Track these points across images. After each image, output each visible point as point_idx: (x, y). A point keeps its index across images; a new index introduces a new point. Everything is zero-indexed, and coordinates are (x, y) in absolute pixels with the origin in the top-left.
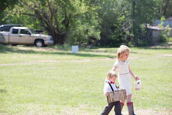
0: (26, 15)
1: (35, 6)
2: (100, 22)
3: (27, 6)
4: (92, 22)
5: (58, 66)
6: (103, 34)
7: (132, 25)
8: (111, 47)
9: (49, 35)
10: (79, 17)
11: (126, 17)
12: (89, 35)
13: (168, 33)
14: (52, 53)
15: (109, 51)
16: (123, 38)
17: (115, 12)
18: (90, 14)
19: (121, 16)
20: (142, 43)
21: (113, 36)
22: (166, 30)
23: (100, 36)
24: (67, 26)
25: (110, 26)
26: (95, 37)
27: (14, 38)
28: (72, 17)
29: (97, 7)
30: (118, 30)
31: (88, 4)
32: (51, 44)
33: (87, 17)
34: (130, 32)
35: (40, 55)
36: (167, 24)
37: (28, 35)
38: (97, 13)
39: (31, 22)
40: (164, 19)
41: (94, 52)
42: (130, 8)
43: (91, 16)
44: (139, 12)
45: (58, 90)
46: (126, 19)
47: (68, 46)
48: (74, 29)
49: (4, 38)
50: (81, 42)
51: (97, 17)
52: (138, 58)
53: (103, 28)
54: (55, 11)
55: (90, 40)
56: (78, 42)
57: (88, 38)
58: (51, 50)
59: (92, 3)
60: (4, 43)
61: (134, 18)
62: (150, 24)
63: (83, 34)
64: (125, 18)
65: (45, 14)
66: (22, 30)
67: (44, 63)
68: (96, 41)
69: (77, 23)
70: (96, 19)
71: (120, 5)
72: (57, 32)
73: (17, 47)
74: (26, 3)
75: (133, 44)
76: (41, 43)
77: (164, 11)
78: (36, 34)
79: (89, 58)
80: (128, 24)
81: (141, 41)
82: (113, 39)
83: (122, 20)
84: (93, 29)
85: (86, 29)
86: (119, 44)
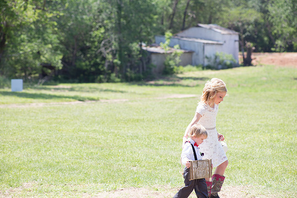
2: (62, 38)
4: (47, 38)
6: (67, 60)
7: (116, 44)
8: (80, 82)
10: (24, 30)
11: (107, 30)
12: (41, 60)
13: (178, 59)
15: (77, 89)
16: (102, 67)
17: (88, 22)
18: (44, 23)
19: (97, 29)
20: (133, 76)
21: (84, 64)
22: (173, 54)
23: (62, 63)
24: (2, 45)
25: (80, 46)
26: (53, 65)
28: (12, 30)
29: (55, 12)
30: (94, 52)
31: (40, 7)
33: (38, 30)
34: (114, 56)
36: (175, 44)
38: (57, 22)
40: (171, 35)
41: (51, 90)
42: (113, 16)
43: (45, 28)
44: (128, 22)
46: (107, 34)
47: (5, 81)
48: (14, 49)
50: (27, 73)
51: (56, 29)
52: (126, 102)
53: (67, 49)
55: (45, 69)
56: (22, 72)
57: (41, 66)
59: (47, 5)
61: (120, 32)
62: (146, 42)
63: (30, 59)
64: (105, 33)
68: (55, 72)
69: (21, 40)
70: (54, 33)
71: (95, 10)
75: (119, 78)
77: (170, 22)
79: (41, 100)
80: (109, 42)
81: (133, 72)
82: (85, 68)
83: (100, 35)
84: (49, 51)
85: (37, 51)
86: (95, 77)
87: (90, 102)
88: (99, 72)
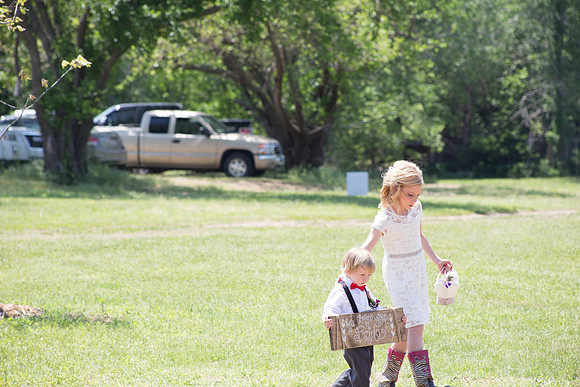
0: (196, 72)
1: (226, 42)
2: (443, 92)
3: (199, 40)
4: (413, 91)
5: (302, 240)
6: (452, 134)
7: (551, 100)
8: (478, 176)
9: (270, 135)
10: (372, 77)
11: (532, 74)
12: (403, 134)
14: (281, 197)
17: (495, 59)
18: (409, 64)
19: (514, 72)
21: (485, 140)
23: (442, 140)
24: (330, 106)
25: (478, 106)
26: (425, 144)
27: (156, 147)
28: (349, 78)
29: (430, 41)
30: (506, 118)
31: (402, 32)
32: (278, 166)
33: (397, 77)
34: (546, 124)
35: (240, 202)
37: (201, 138)
38: (433, 60)
39: (210, 93)
42: (545, 44)
43: (410, 73)
44: (577, 57)
45: (302, 320)
46: (532, 81)
47: (335, 175)
48: (352, 115)
49: (123, 148)
50: (377, 160)
51: (432, 75)
52: (572, 215)
53: (454, 113)
54: (289, 56)
55: (410, 151)
56: (367, 158)
57: (403, 147)
58: (278, 188)
59: (416, 28)
60: (121, 163)
61: (560, 78)
63: (383, 133)
64: (528, 79)
65: (256, 67)
66: (179, 120)
67: (255, 229)
68: (429, 156)
69: (365, 97)
70: (429, 81)
71: (510, 35)
72: (296, 127)
73: (165, 179)
74: (197, 30)
75: (556, 168)
76: (243, 163)
78: (226, 132)
80: (537, 97)
82: (488, 148)
83: (519, 83)
84: (417, 116)
85: (396, 117)
86: (509, 166)
87: (498, 215)
88: (516, 157)
